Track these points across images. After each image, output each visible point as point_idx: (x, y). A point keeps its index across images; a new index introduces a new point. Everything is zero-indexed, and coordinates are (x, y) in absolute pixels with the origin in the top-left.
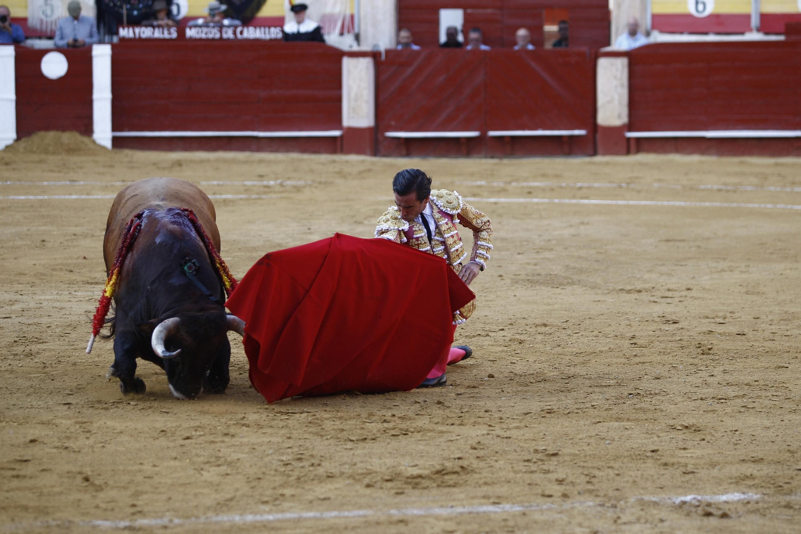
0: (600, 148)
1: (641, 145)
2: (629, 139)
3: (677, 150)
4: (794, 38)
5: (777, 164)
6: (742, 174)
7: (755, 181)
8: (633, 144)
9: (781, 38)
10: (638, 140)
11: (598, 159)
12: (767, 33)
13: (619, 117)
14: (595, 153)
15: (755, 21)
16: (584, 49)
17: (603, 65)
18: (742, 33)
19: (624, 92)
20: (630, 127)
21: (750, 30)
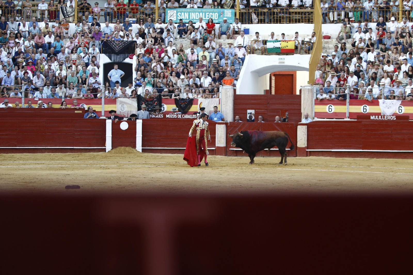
0: (298, 155)
1: (311, 154)
2: (307, 151)
3: (323, 155)
4: (360, 120)
5: (354, 160)
6: (343, 162)
7: (348, 164)
8: (308, 153)
9: (356, 120)
10: (310, 151)
11: (297, 158)
12: (351, 119)
13: (304, 144)
14: (296, 156)
15: (347, 115)
16: (293, 123)
17: (299, 127)
18: (344, 119)
19: (306, 136)
20: (308, 147)
21: (346, 118)
